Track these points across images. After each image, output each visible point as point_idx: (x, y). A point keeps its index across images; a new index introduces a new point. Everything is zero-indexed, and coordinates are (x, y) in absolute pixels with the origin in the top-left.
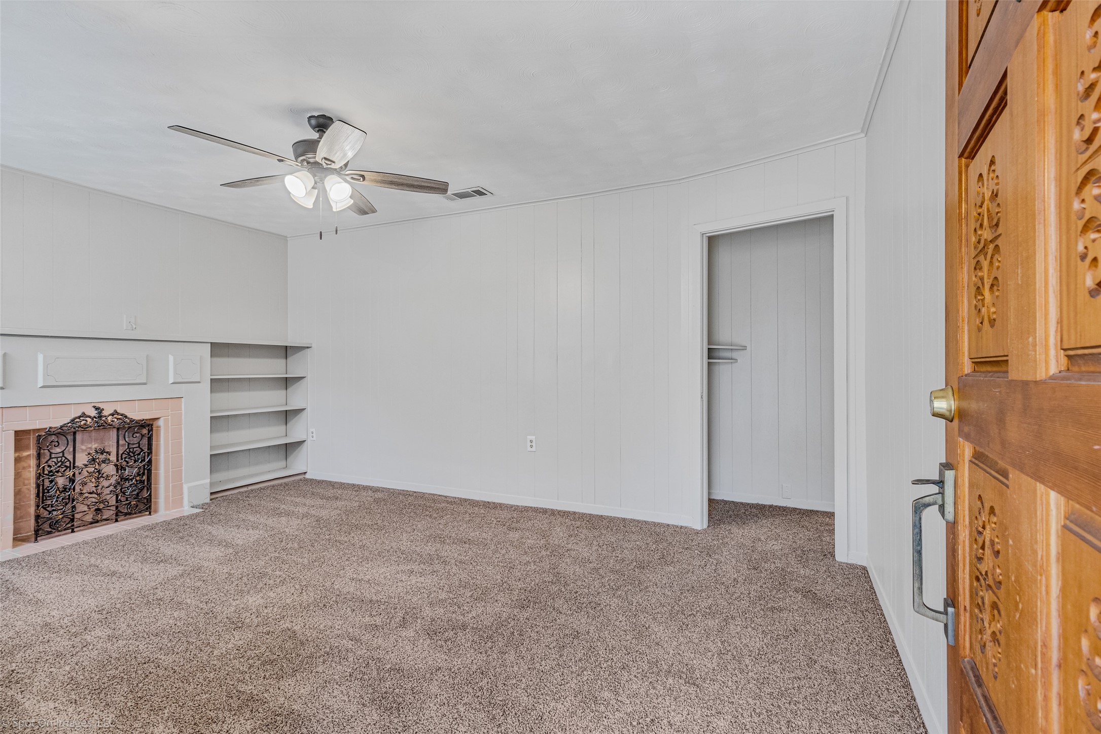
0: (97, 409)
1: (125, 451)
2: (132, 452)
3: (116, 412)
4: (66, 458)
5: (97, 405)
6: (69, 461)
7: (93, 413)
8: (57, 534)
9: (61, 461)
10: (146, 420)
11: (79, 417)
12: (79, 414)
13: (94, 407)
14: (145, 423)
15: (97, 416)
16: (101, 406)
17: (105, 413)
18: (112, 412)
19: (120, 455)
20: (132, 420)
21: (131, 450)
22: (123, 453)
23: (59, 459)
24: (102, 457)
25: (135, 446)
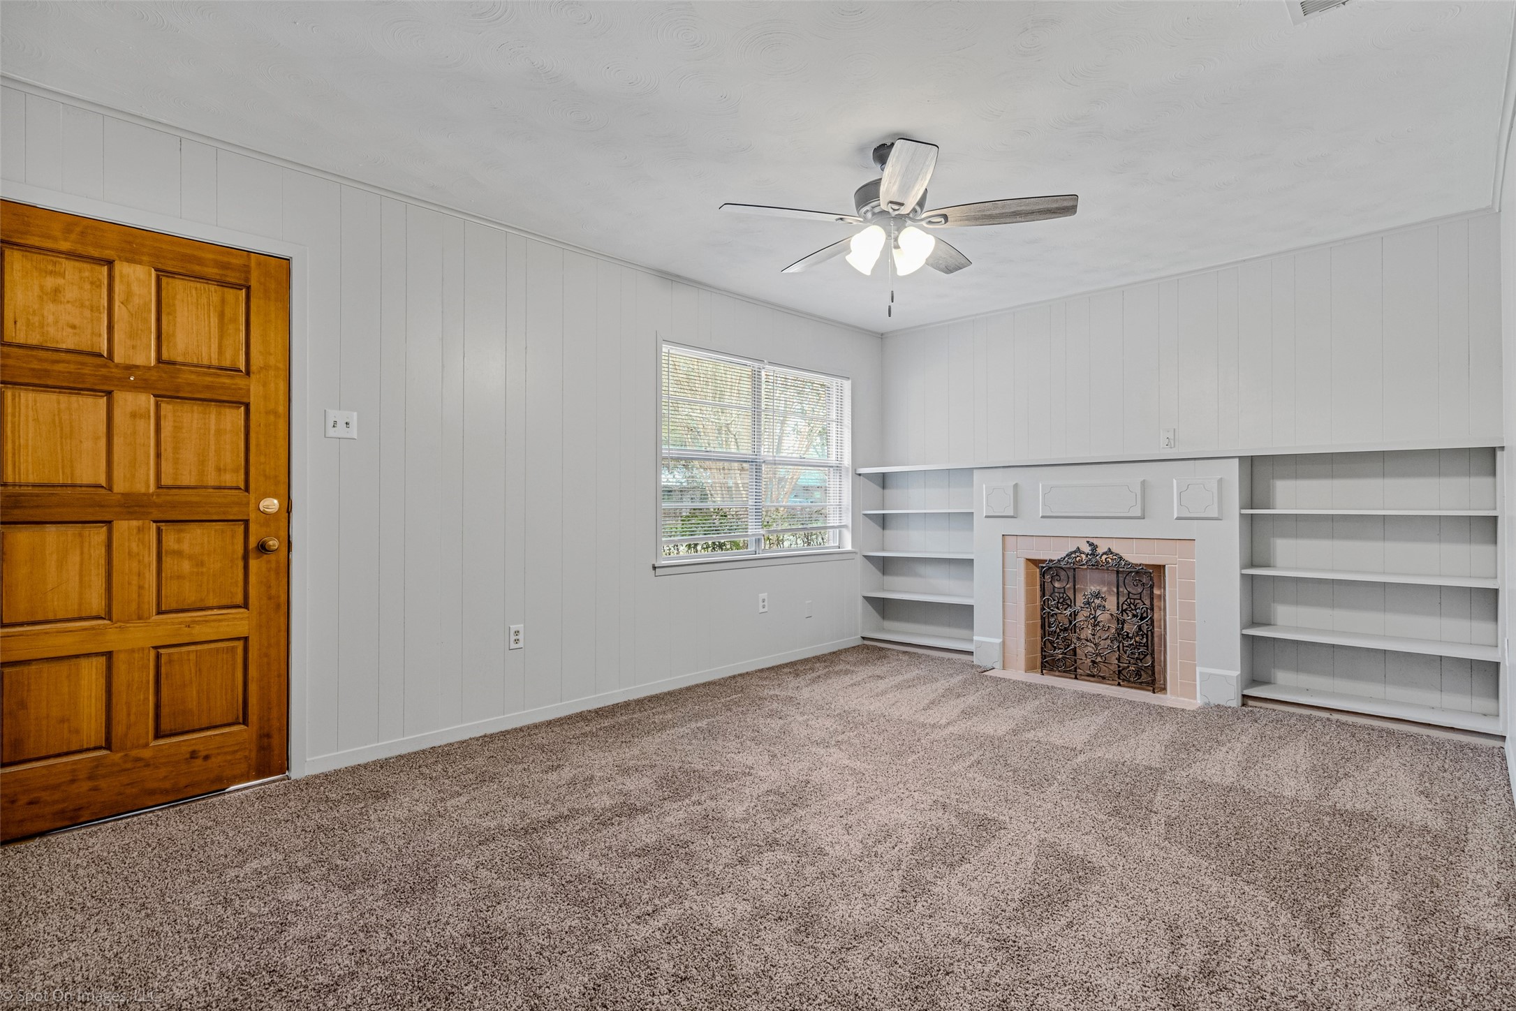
0: (1091, 544)
1: (1126, 601)
2: (1133, 604)
3: (1110, 551)
4: (1067, 596)
5: (1091, 540)
6: (1070, 598)
7: (1087, 549)
8: (1057, 673)
9: (1063, 597)
10: (1146, 565)
11: (1075, 552)
12: (1074, 549)
13: (1088, 542)
14: (1142, 569)
15: (1090, 552)
16: (1095, 542)
17: (1100, 551)
18: (1106, 550)
19: (1120, 605)
20: (1127, 563)
21: (1132, 601)
22: (1123, 603)
23: (1061, 595)
24: (1098, 602)
25: (1135, 597)
